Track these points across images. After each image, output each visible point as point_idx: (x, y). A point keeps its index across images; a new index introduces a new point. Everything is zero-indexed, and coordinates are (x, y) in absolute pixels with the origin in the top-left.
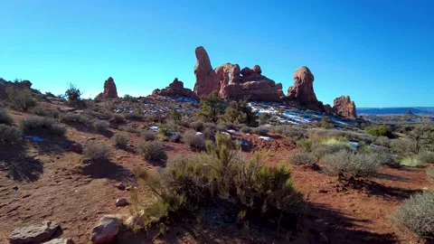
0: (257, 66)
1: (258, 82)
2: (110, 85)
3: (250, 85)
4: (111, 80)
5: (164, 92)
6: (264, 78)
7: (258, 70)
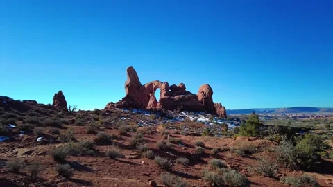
0: (182, 84)
1: (186, 96)
2: (59, 98)
3: (180, 98)
4: (61, 93)
5: (119, 105)
6: (189, 93)
7: (184, 87)
